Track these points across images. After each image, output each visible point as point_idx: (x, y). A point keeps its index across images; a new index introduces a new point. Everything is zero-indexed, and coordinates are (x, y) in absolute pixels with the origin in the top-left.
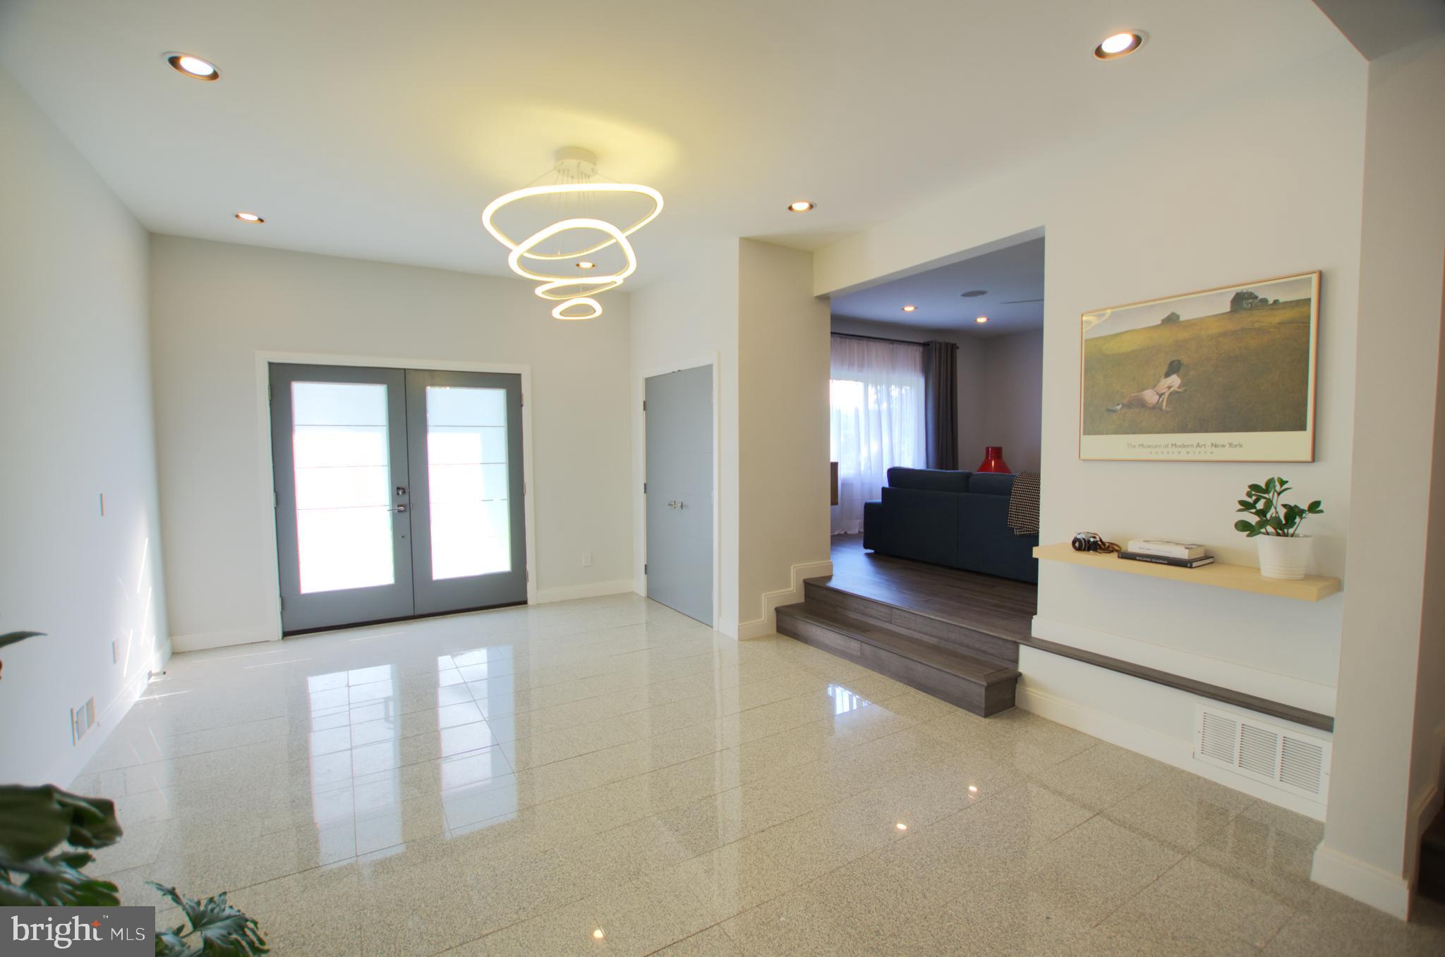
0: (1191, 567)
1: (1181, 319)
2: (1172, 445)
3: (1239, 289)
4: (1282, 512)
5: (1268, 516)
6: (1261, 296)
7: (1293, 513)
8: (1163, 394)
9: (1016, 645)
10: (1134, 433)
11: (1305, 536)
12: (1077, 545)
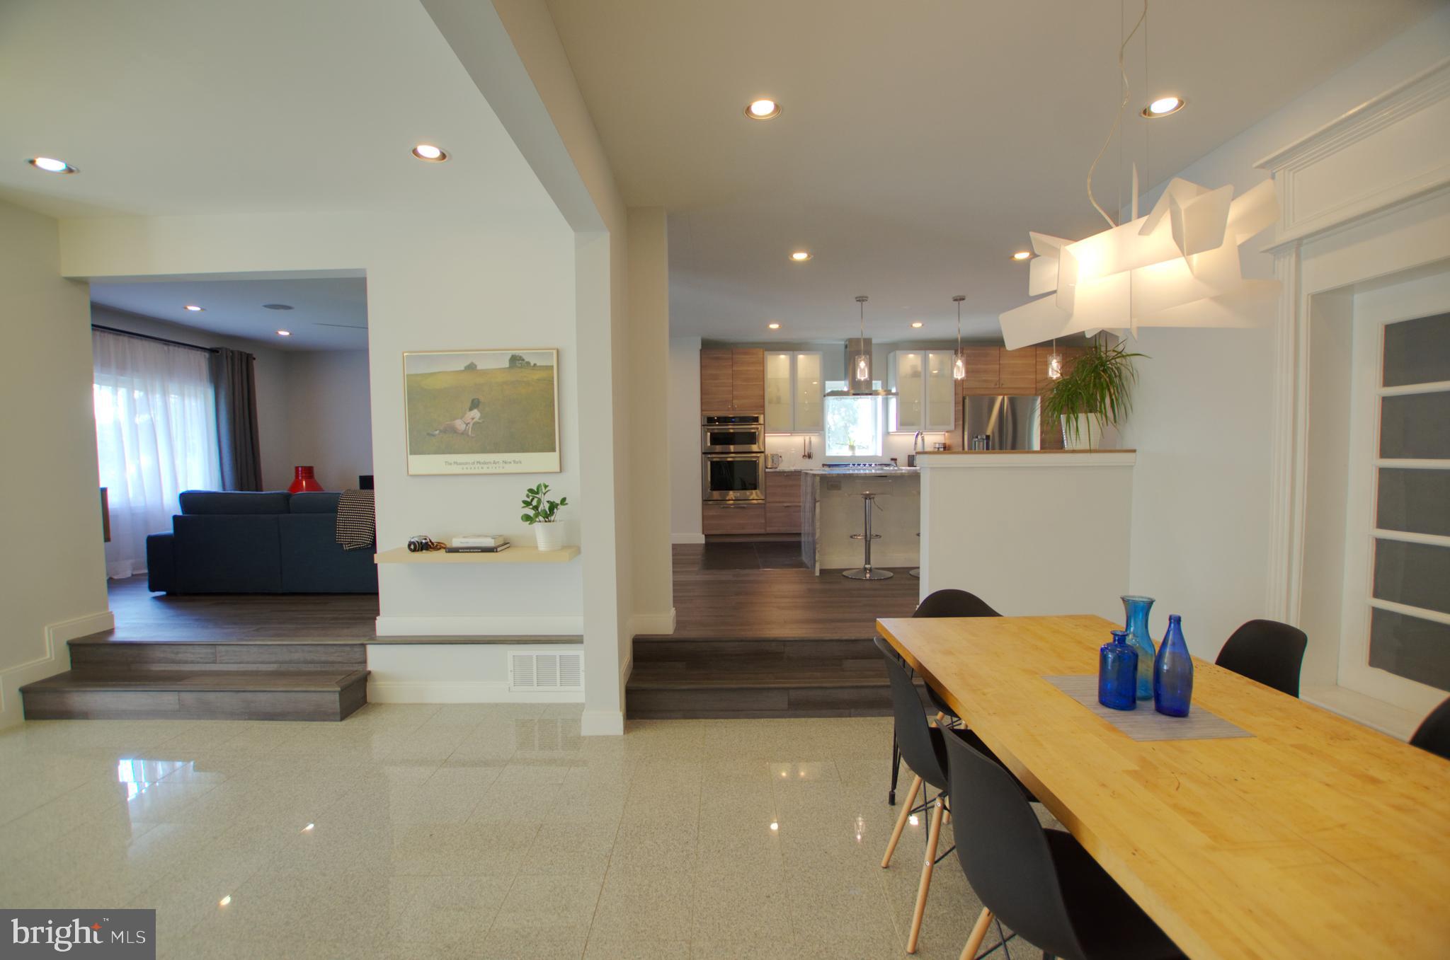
0: (497, 552)
1: (479, 368)
2: (477, 462)
3: (514, 352)
4: (547, 506)
5: (540, 510)
6: (526, 360)
7: (553, 506)
8: (469, 423)
9: (364, 646)
10: (450, 453)
11: (560, 521)
12: (412, 547)
